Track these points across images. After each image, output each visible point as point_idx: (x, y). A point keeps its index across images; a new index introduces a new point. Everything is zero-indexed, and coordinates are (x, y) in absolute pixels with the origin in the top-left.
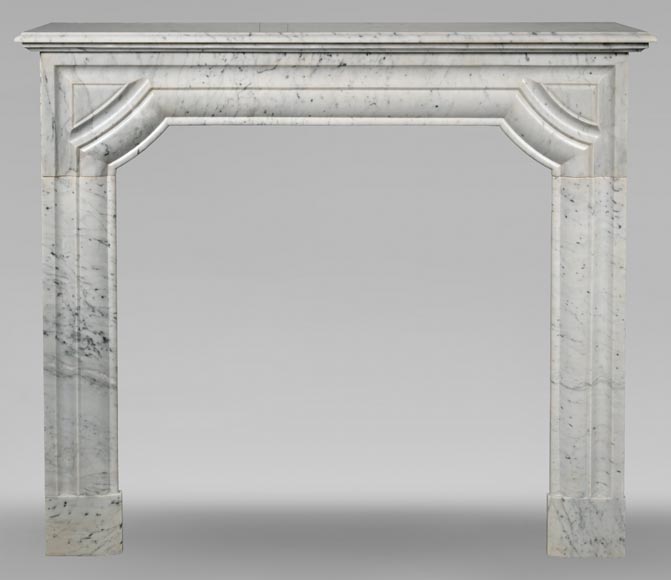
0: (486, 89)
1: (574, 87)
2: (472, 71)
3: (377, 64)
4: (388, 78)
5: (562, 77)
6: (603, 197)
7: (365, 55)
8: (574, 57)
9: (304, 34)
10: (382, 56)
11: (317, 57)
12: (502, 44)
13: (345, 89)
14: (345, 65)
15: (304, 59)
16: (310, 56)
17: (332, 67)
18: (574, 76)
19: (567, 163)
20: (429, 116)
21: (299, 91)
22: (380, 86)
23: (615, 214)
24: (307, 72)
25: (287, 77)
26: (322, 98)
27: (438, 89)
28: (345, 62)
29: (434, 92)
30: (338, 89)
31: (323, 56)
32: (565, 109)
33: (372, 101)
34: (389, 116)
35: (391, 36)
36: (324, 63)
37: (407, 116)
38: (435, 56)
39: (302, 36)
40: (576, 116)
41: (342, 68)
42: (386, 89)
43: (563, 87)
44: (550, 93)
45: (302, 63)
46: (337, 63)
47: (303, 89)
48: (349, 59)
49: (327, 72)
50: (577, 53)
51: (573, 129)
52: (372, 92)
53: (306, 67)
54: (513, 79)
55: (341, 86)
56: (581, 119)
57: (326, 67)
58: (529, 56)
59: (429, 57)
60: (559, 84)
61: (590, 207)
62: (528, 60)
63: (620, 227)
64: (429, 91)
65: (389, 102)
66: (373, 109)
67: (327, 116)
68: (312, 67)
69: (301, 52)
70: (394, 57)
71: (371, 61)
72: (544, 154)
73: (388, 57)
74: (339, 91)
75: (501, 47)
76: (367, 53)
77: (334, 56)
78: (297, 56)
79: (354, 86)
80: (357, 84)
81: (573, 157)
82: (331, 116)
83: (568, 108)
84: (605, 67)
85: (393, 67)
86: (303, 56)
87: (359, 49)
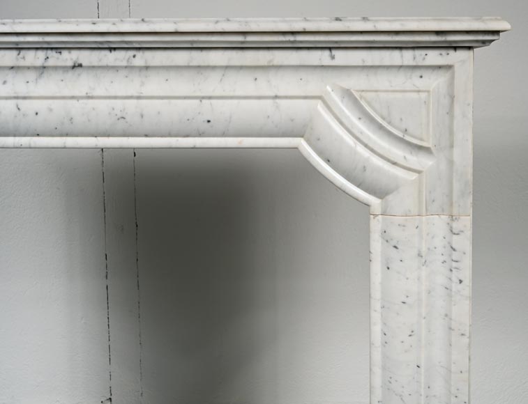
0: (276, 97)
1: (399, 95)
2: (258, 74)
3: (124, 64)
4: (143, 84)
5: (382, 81)
6: (439, 242)
7: (107, 52)
8: (396, 53)
9: (17, 21)
10: (131, 53)
11: (41, 54)
12: (293, 33)
13: (82, 98)
14: (80, 66)
15: (24, 58)
16: (31, 54)
17: (64, 69)
18: (399, 80)
19: (390, 197)
20: (201, 134)
21: (20, 102)
22: (129, 94)
23: (454, 264)
24: (31, 75)
25: (5, 82)
26: (51, 110)
27: (210, 98)
28: (80, 62)
29: (204, 101)
30: (73, 98)
31: (49, 52)
32: (385, 124)
33: (120, 115)
34: (146, 136)
36: (51, 63)
37: (170, 135)
38: (205, 53)
39: (14, 23)
40: (400, 135)
41: (78, 70)
42: (139, 98)
43: (382, 95)
44: (363, 103)
45: (22, 63)
46: (70, 64)
47: (25, 98)
48: (85, 57)
49: (57, 76)
50: (401, 48)
51: (397, 152)
52: (118, 104)
53: (28, 68)
54: (313, 84)
55: (77, 93)
56: (408, 138)
57: (56, 68)
58: (334, 52)
59: (195, 54)
60: (376, 91)
61: (420, 255)
62: (333, 57)
63: (461, 282)
64: (197, 101)
65: (142, 116)
66: (121, 125)
67: (61, 135)
68: (35, 68)
69: (18, 48)
70: (148, 54)
71: (116, 60)
72: (359, 186)
73: (139, 54)
74: (74, 102)
75: (291, 38)
76: (111, 49)
77: (65, 53)
78: (15, 53)
79: (95, 93)
80: (98, 92)
81: (397, 188)
82: (67, 135)
83: (389, 123)
84: (440, 67)
85: (147, 68)
86: (23, 52)
87: (96, 42)
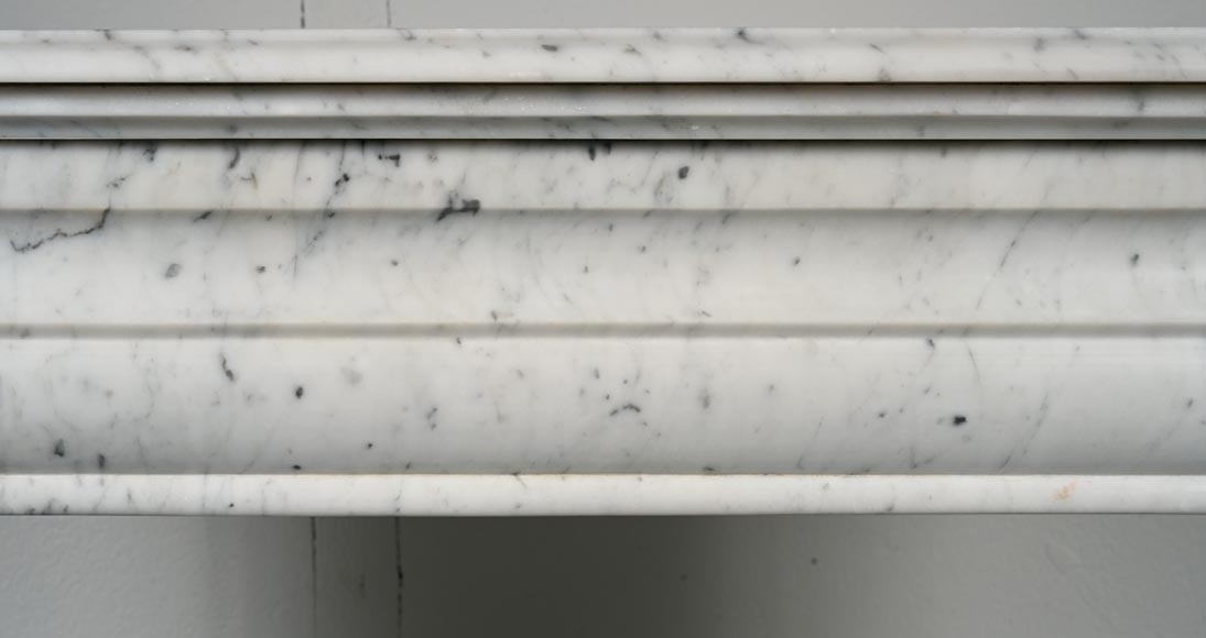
2: (1145, 240)
3: (644, 201)
4: (703, 276)
7: (577, 158)
9: (239, 35)
10: (671, 160)
11: (321, 165)
13: (475, 331)
14: (472, 208)
15: (253, 178)
17: (408, 219)
20: (916, 464)
21: (234, 346)
22: (658, 317)
24: (277, 245)
25: (172, 271)
26: (354, 378)
27: (966, 331)
28: (471, 193)
29: (944, 344)
30: (439, 331)
31: (353, 156)
33: (620, 396)
34: (709, 470)
35: (719, 45)
36: (358, 196)
37: (800, 467)
38: (955, 162)
39: (227, 45)
41: (459, 226)
42: (693, 331)
45: (244, 198)
46: (433, 200)
47: (252, 332)
48: (492, 176)
49: (373, 248)
52: (615, 354)
53: (269, 216)
55: (457, 314)
57: (374, 217)
59: (919, 165)
64: (918, 344)
65: (706, 402)
66: (622, 434)
67: (385, 468)
68: (295, 216)
69: (234, 141)
70: (738, 165)
71: (613, 185)
73: (702, 163)
74: (445, 345)
76: (593, 146)
77: (414, 161)
78: (217, 158)
79: (526, 314)
80: (539, 307)
82: (408, 468)
85: (727, 216)
86: (249, 158)
87: (546, 121)
